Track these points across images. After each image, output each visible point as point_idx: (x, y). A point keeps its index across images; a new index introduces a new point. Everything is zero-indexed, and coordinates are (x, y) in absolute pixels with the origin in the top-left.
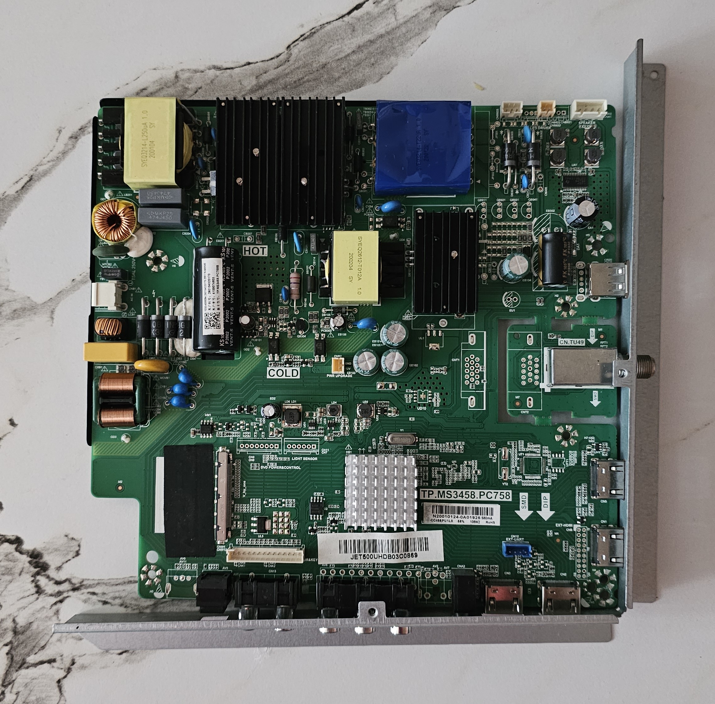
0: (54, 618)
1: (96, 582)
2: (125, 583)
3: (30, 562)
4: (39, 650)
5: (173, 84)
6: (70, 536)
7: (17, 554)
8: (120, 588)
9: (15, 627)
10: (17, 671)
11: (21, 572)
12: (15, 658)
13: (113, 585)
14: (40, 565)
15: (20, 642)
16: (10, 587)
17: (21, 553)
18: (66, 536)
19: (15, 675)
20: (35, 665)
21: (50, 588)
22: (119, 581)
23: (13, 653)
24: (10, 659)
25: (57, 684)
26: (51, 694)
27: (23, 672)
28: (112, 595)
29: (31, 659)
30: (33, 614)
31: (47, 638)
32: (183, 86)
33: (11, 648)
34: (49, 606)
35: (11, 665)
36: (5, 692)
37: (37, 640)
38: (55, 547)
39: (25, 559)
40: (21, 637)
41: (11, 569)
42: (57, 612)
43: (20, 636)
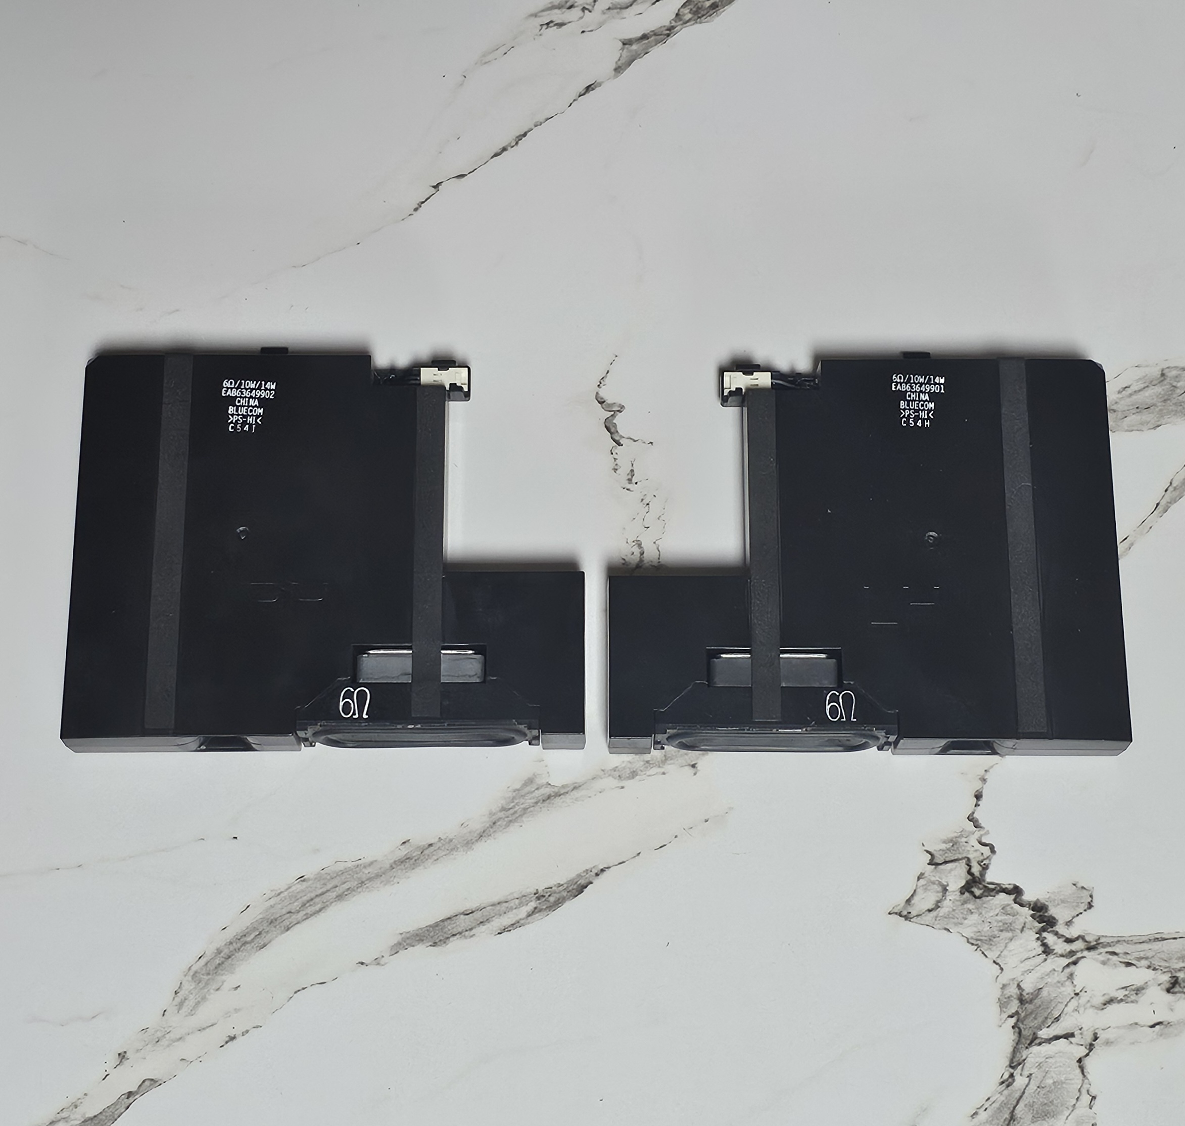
0: (1068, 983)
1: (1116, 939)
2: (1150, 940)
3: (1032, 916)
4: (1052, 1023)
5: (1159, 383)
6: (1079, 885)
7: (1017, 906)
8: (1145, 946)
9: (1021, 994)
10: (1027, 1048)
11: (1023, 927)
12: (1024, 1033)
13: (1136, 943)
14: (1046, 919)
15: (1028, 1013)
16: (1011, 946)
17: (1022, 905)
18: (1074, 885)
19: (1025, 1053)
20: (1049, 1041)
21: (1060, 947)
22: (1144, 939)
23: (1021, 1026)
24: (1017, 1034)
25: (1077, 1064)
26: (1071, 1076)
27: (1035, 1049)
28: (1136, 955)
29: (1044, 1033)
30: (1042, 978)
31: (1061, 1007)
32: (1171, 384)
33: (1018, 1020)
34: (1061, 970)
35: (1019, 1041)
36: (1014, 1075)
37: (1049, 1011)
38: (1062, 897)
39: (1027, 912)
40: (1030, 1007)
41: (1010, 924)
42: (1071, 976)
43: (1027, 1005)
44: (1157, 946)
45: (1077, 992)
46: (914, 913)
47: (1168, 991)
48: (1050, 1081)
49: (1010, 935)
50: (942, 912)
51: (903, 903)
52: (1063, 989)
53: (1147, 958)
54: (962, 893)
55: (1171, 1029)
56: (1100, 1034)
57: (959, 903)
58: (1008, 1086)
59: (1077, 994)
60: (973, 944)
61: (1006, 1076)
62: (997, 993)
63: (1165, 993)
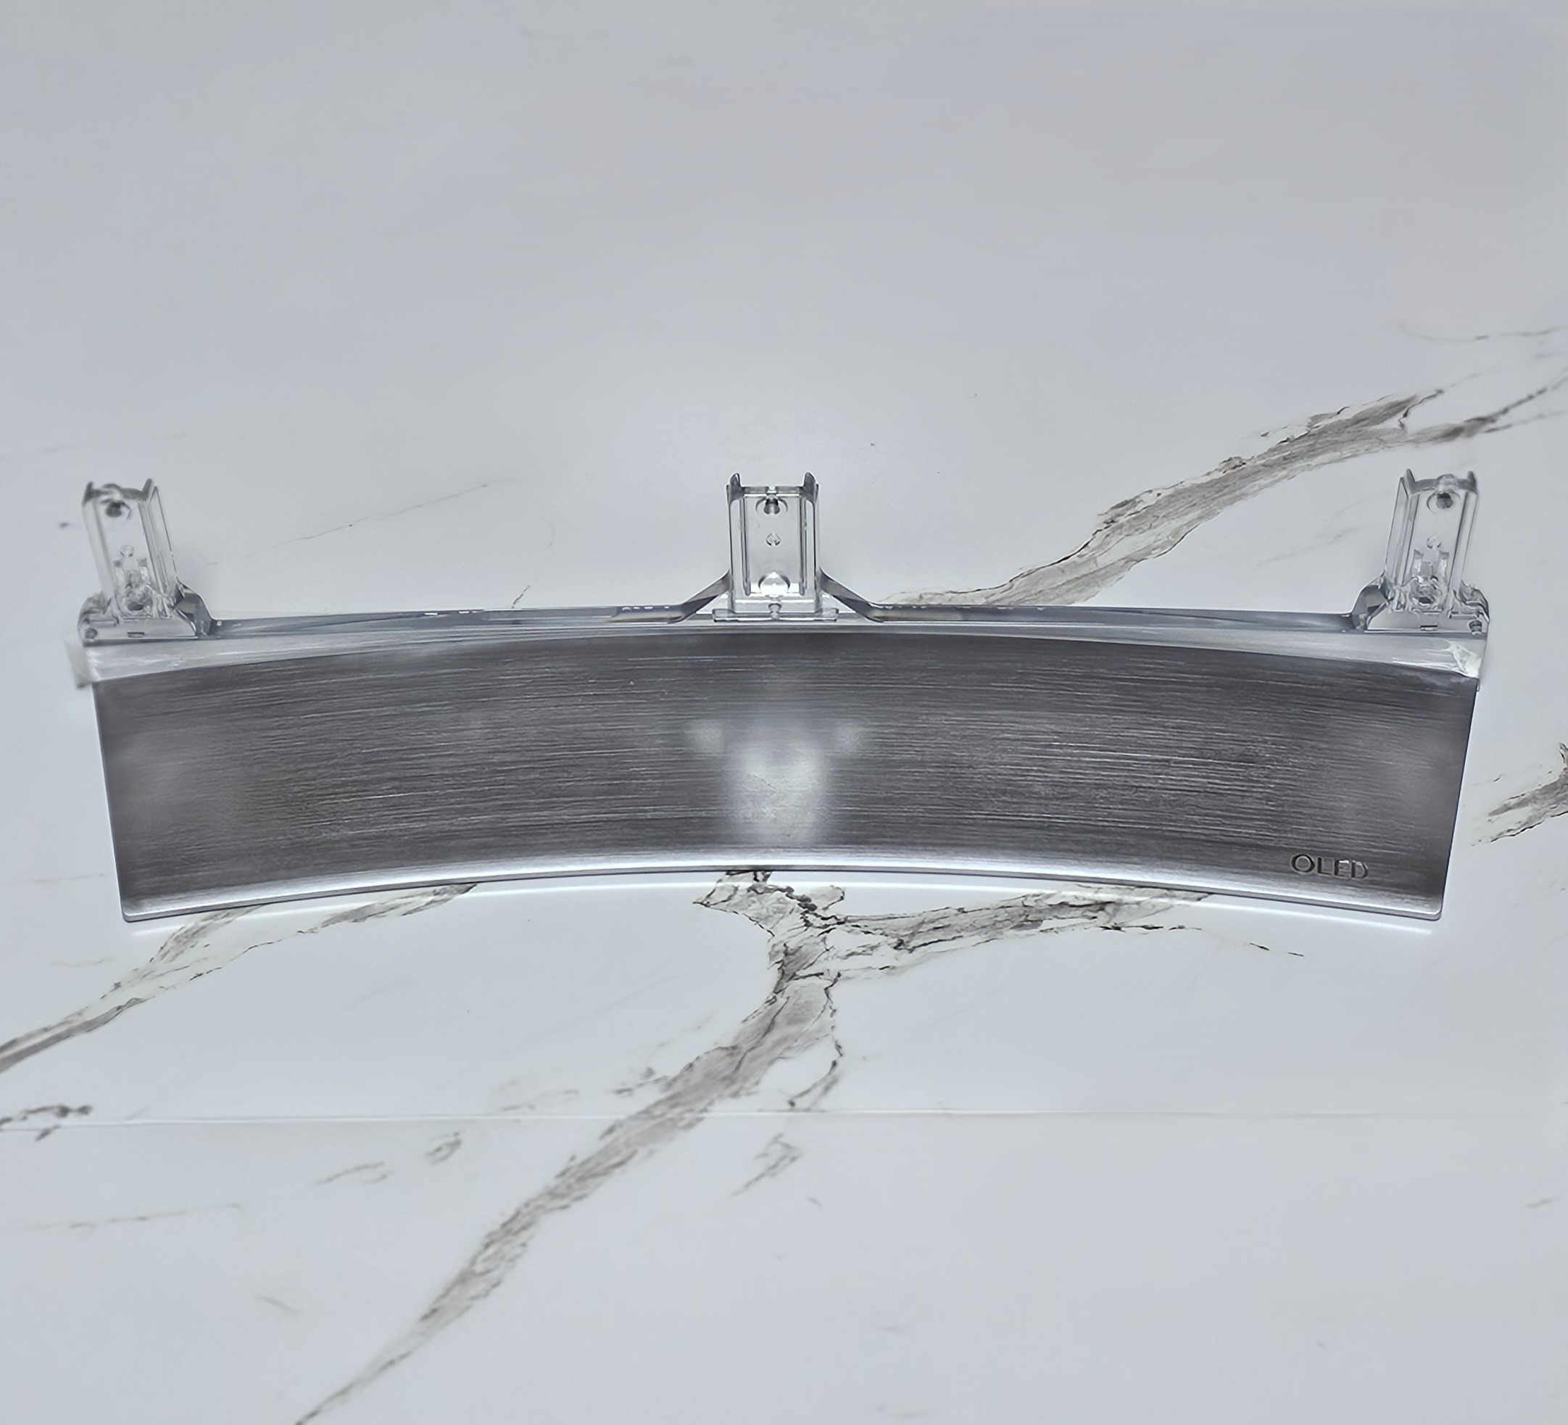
44: (889, 922)
45: (828, 948)
46: (712, 903)
47: (895, 948)
48: (803, 1001)
49: (781, 915)
50: (732, 902)
51: (704, 898)
52: (817, 947)
53: (881, 929)
54: (749, 891)
55: (893, 971)
56: (841, 973)
57: (745, 897)
58: (771, 1004)
59: (828, 950)
60: (753, 921)
61: (771, 998)
62: (770, 949)
63: (893, 949)
